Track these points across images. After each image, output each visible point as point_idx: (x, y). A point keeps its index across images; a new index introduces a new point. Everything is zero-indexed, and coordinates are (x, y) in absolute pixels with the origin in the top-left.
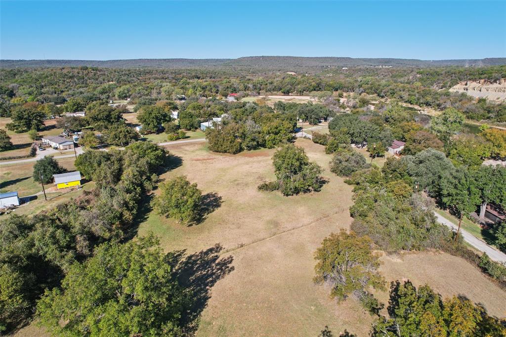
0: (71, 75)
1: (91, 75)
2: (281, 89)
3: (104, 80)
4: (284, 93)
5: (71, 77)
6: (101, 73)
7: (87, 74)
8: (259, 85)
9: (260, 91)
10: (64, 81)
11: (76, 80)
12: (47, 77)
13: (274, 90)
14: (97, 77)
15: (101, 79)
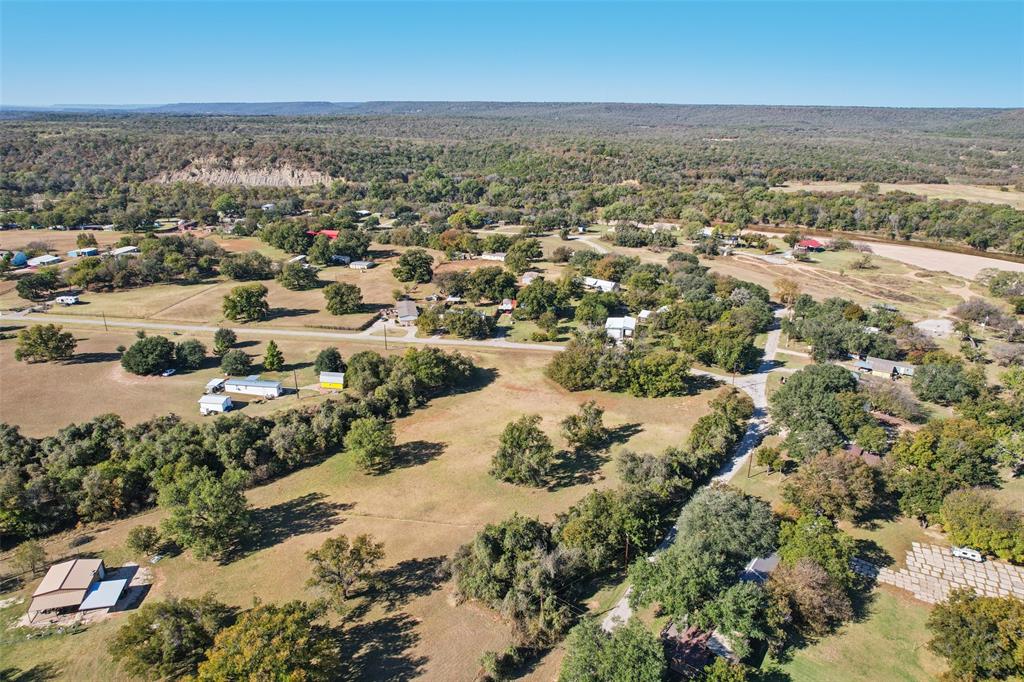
0: (572, 163)
1: (603, 165)
2: (968, 235)
3: (620, 175)
4: (974, 245)
5: (571, 168)
6: (622, 161)
7: (596, 164)
8: (916, 219)
9: (914, 234)
10: (560, 173)
11: (577, 172)
12: (541, 163)
13: (949, 234)
14: (611, 169)
15: (615, 174)
